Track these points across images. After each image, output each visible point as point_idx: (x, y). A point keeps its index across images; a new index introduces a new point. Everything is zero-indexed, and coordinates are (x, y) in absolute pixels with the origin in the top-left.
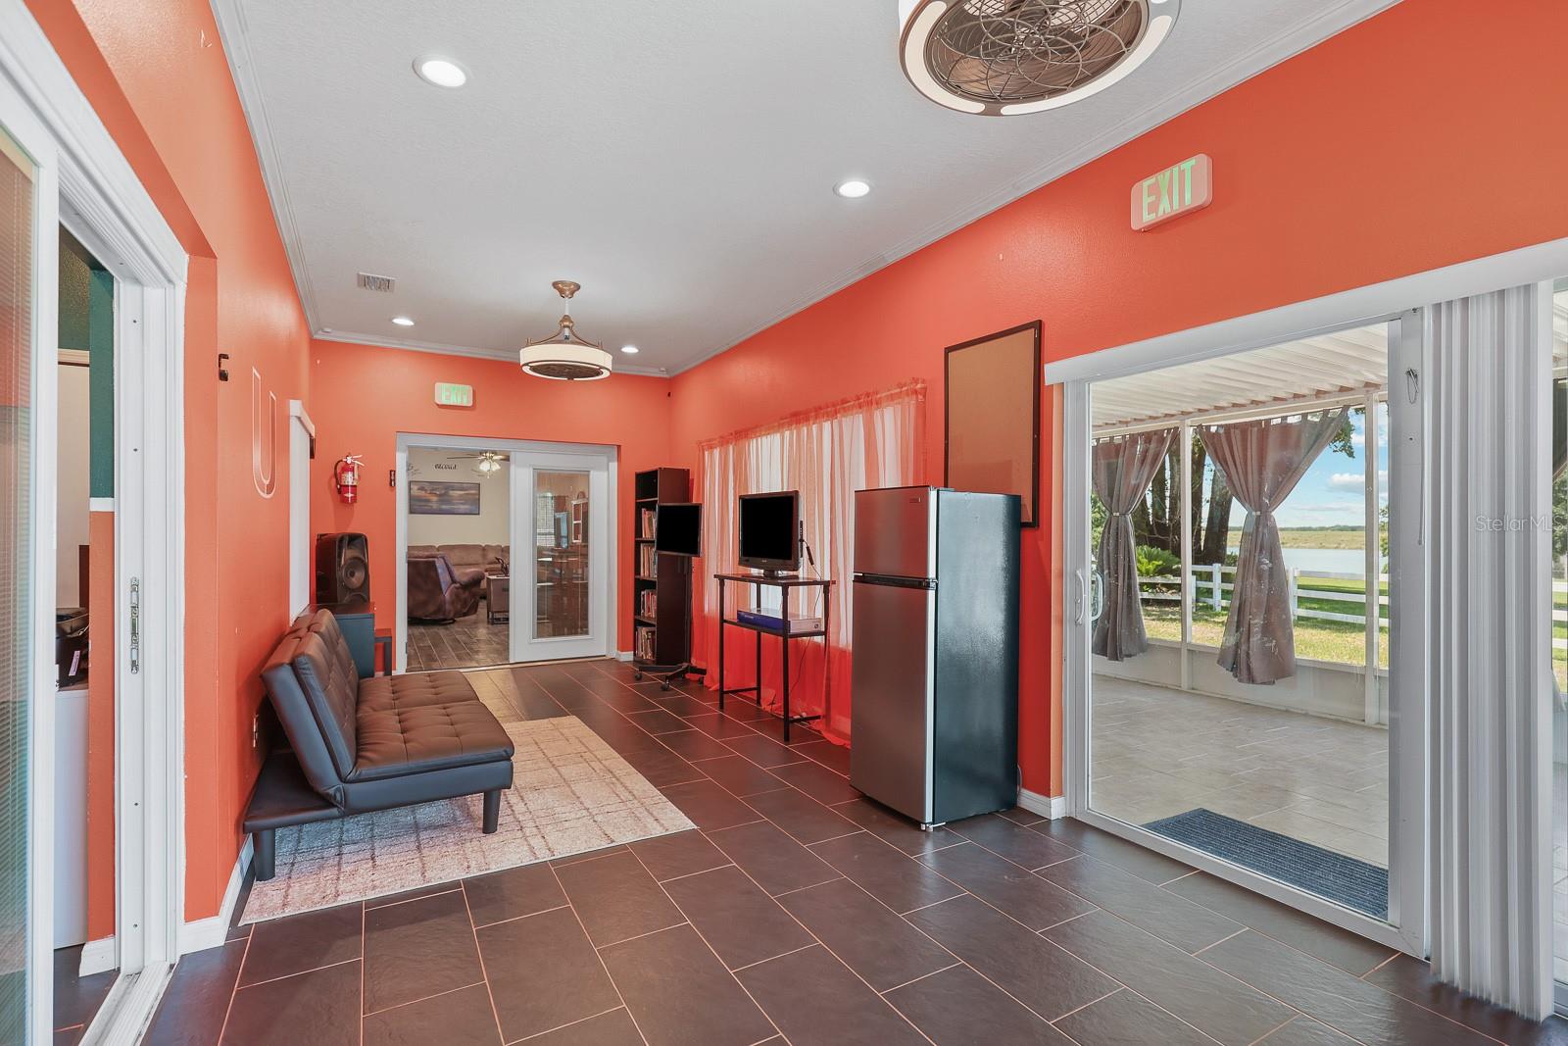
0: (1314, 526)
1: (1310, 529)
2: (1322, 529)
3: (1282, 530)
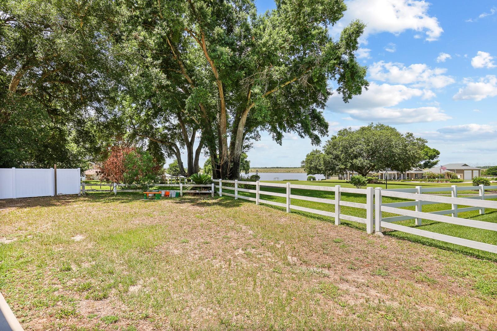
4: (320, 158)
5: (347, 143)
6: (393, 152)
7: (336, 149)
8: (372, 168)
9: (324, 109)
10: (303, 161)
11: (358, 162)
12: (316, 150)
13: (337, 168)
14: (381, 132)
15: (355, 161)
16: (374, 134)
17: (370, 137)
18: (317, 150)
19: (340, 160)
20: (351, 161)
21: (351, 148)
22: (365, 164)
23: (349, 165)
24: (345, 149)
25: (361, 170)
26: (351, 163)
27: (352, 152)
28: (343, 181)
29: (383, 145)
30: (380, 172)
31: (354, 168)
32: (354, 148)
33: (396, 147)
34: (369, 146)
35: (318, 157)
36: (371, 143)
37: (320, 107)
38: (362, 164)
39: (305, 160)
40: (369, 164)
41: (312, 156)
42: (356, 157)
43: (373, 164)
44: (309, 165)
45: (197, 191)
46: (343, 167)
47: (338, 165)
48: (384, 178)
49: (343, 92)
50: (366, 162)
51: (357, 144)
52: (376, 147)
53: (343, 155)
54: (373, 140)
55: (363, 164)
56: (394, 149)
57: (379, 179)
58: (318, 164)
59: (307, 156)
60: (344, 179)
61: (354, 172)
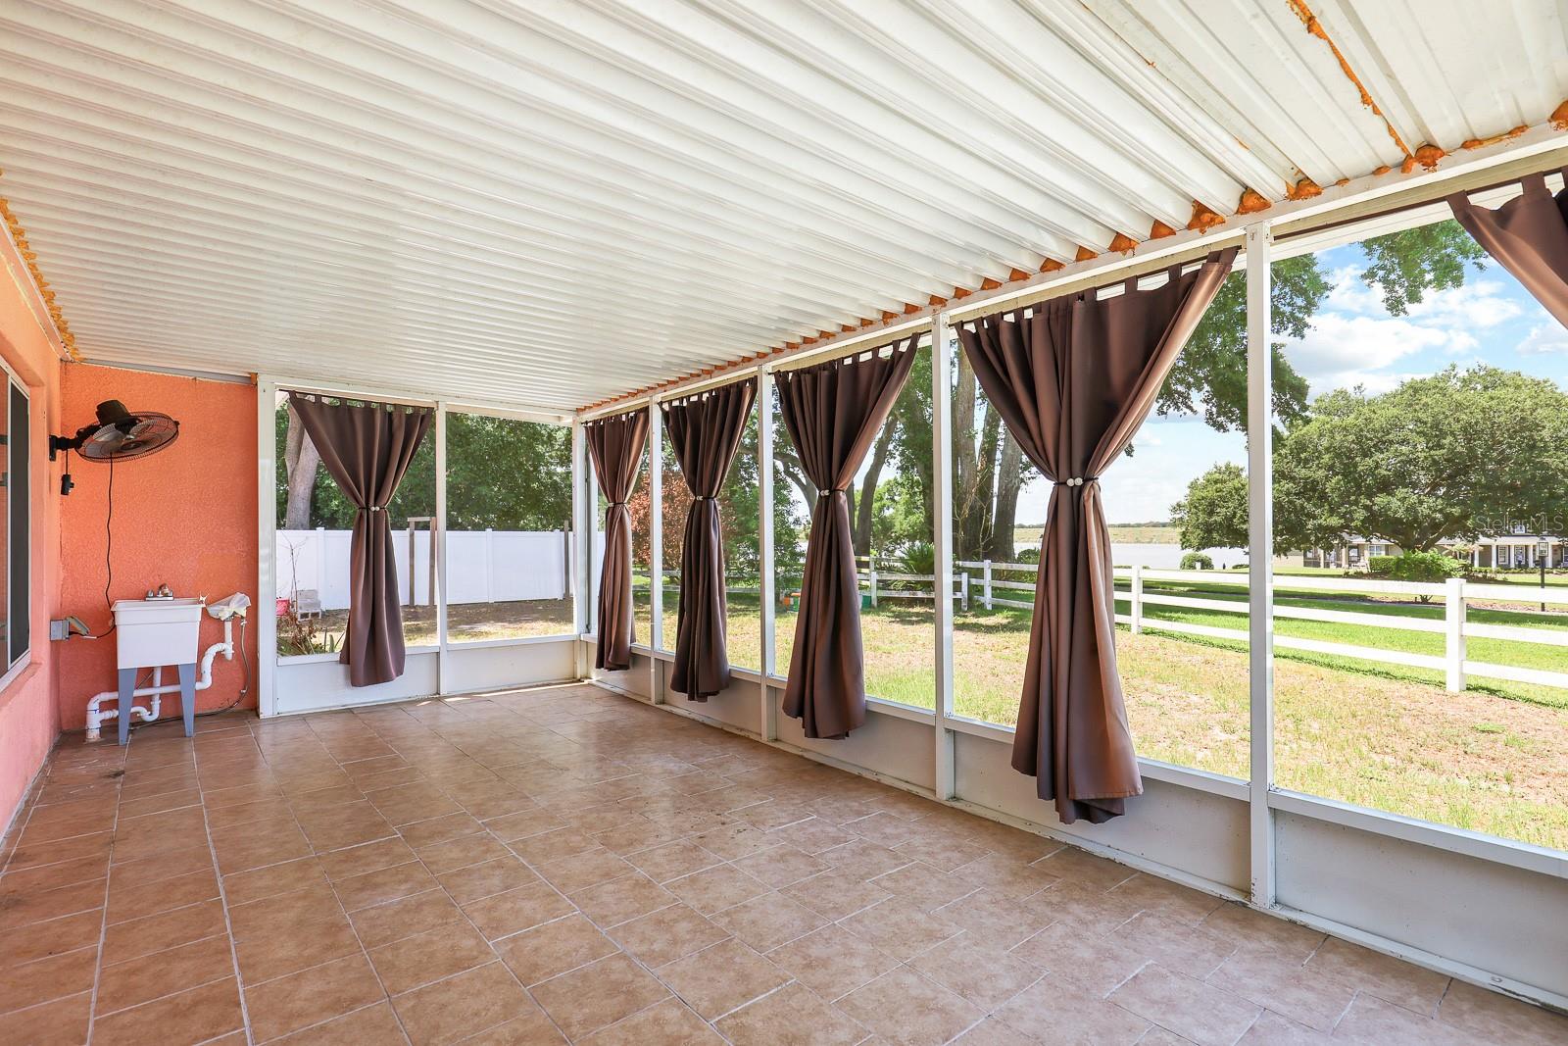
0: (1132, 523)
1: (1128, 526)
2: (1139, 525)
3: (1109, 526)
4: (1242, 493)
5: (1351, 438)
6: (1544, 466)
7: (1306, 461)
8: (1454, 526)
9: (1303, 337)
10: (1179, 505)
11: (1395, 503)
12: (1228, 467)
13: (1310, 526)
14: (1492, 398)
15: (1381, 500)
16: (1459, 406)
17: (1446, 417)
18: (1232, 465)
19: (1323, 497)
20: (1368, 502)
21: (1366, 454)
22: (1423, 510)
23: (1360, 514)
24: (1345, 462)
25: (1409, 532)
26: (1366, 507)
27: (1372, 472)
28: (1322, 570)
29: (1500, 443)
30: (1483, 540)
31: (1377, 524)
32: (1378, 456)
33: (1557, 448)
34: (1440, 446)
35: (1237, 490)
36: (1449, 439)
37: (1290, 330)
38: (1411, 509)
39: (1184, 501)
40: (1440, 511)
41: (1212, 488)
42: (1385, 486)
43: (1456, 511)
44: (1202, 517)
45: (920, 594)
46: (1334, 521)
47: (1315, 517)
48: (1494, 563)
49: (1385, 281)
50: (1430, 506)
51: (1391, 442)
52: (1471, 450)
53: (1338, 483)
54: (1456, 426)
55: (1416, 512)
56: (1551, 457)
57: (1472, 565)
58: (1239, 513)
59: (1193, 486)
60: (1327, 565)
61: (1374, 541)
